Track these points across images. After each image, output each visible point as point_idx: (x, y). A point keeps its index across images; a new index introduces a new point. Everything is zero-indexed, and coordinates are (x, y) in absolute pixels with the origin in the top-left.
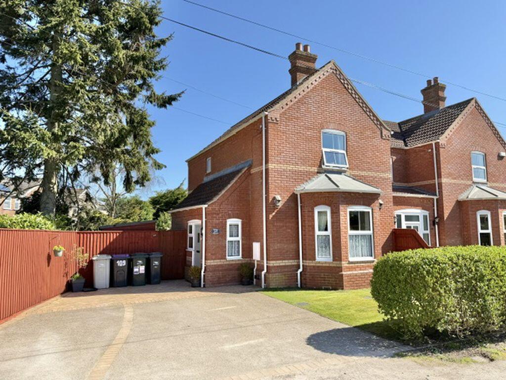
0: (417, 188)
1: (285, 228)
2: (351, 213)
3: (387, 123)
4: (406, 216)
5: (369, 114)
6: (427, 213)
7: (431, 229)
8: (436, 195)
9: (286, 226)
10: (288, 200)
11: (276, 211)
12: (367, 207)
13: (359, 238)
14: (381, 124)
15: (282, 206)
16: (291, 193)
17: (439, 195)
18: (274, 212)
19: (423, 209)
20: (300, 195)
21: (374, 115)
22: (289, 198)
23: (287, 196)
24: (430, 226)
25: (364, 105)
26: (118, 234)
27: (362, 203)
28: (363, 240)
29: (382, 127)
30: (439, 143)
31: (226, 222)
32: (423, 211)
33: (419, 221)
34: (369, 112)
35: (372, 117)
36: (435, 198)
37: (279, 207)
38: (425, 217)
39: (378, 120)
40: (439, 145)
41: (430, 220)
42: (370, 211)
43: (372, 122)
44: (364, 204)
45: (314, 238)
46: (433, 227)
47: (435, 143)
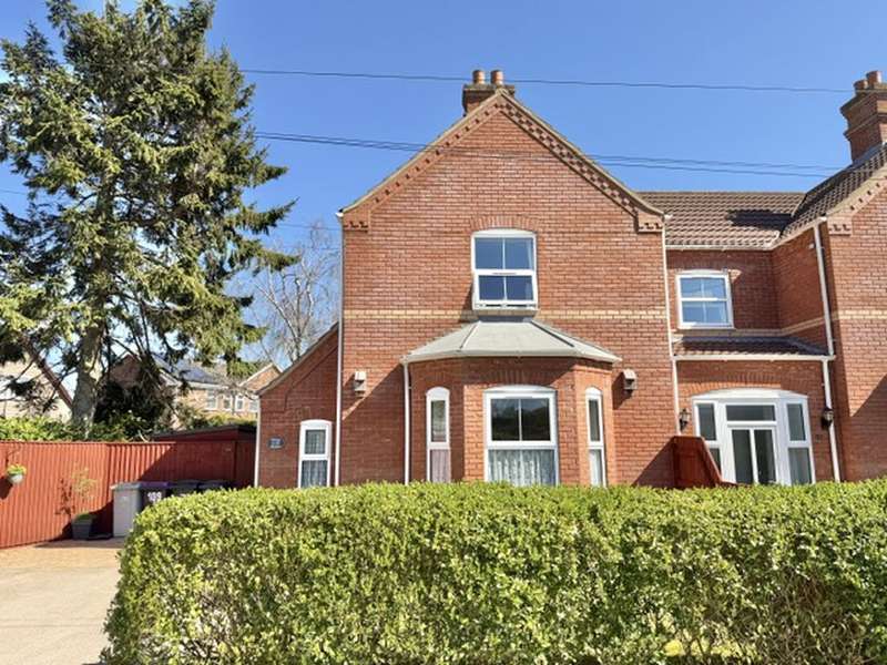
0: (795, 339)
1: (377, 435)
2: (495, 403)
3: (650, 196)
4: (729, 409)
5: (599, 185)
6: (801, 400)
7: (815, 437)
8: (826, 353)
9: (380, 432)
10: (386, 379)
11: (357, 404)
12: (544, 389)
13: (521, 457)
14: (634, 203)
15: (372, 393)
16: (395, 366)
17: (835, 353)
18: (351, 405)
19: (785, 387)
20: (409, 368)
21: (613, 186)
22: (389, 375)
23: (382, 373)
24: (812, 429)
25: (585, 168)
26: (168, 447)
27: (524, 379)
28: (532, 462)
29: (636, 209)
30: (825, 223)
31: (299, 426)
32: (787, 393)
33: (774, 419)
34: (599, 180)
35: (608, 192)
36: (825, 360)
37: (365, 396)
38: (794, 411)
39: (623, 194)
40: (827, 230)
41: (811, 417)
42: (551, 397)
43: (609, 200)
44: (532, 382)
45: (425, 456)
46: (820, 431)
47: (820, 226)
